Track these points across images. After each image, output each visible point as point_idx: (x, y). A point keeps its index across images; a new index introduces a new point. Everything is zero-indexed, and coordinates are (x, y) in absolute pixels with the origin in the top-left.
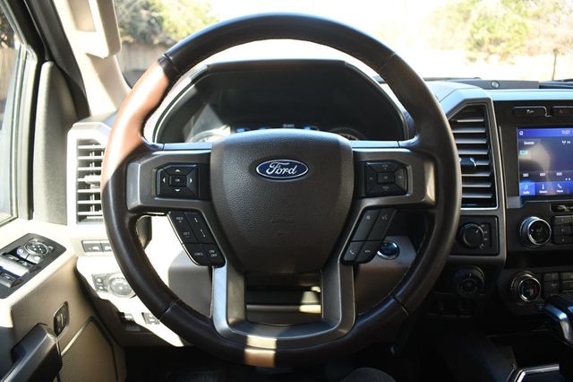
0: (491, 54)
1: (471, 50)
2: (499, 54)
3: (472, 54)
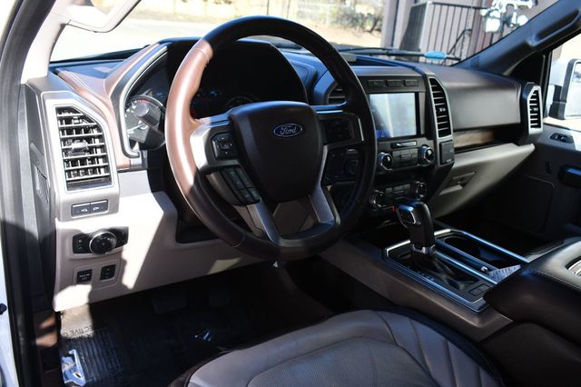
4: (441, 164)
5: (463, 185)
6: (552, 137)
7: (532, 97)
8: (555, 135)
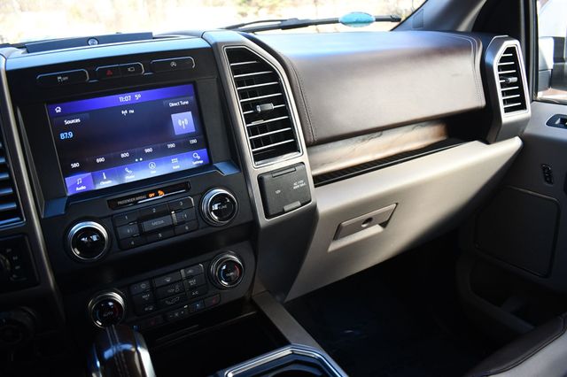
0: (261, 7)
1: (240, 4)
2: (267, 7)
3: (243, 9)
4: (268, 216)
5: (384, 225)
6: (551, 123)
7: (503, 60)
8: (556, 117)
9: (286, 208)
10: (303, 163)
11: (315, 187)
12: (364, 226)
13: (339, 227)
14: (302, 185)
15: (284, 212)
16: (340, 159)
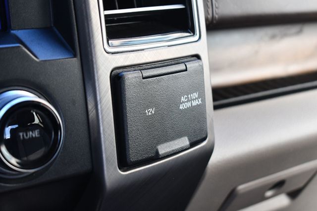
9: (163, 149)
10: (197, 57)
11: (216, 108)
12: (269, 193)
13: (232, 194)
14: (195, 103)
15: (157, 157)
16: (233, 65)
